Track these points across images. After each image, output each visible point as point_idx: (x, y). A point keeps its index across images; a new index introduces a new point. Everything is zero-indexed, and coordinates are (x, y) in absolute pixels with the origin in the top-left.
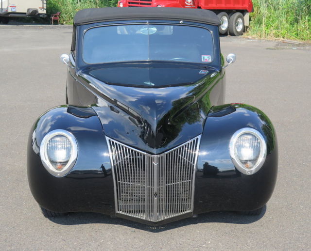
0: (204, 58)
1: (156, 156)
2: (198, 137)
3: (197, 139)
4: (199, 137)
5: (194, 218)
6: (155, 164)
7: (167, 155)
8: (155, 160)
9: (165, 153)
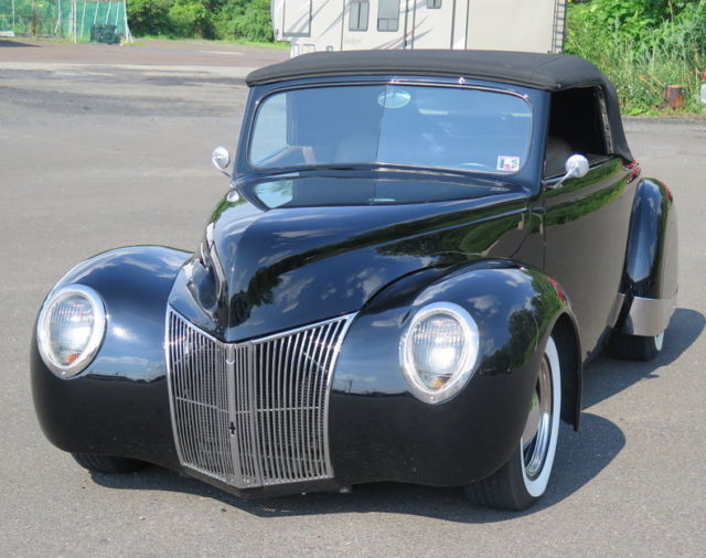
0: (502, 162)
1: (231, 345)
2: (346, 317)
3: (344, 322)
4: (350, 318)
5: (343, 494)
6: (230, 363)
7: (258, 346)
8: (230, 354)
9: (253, 341)
